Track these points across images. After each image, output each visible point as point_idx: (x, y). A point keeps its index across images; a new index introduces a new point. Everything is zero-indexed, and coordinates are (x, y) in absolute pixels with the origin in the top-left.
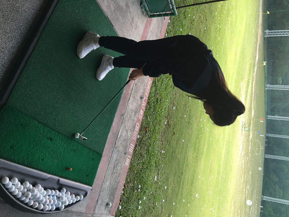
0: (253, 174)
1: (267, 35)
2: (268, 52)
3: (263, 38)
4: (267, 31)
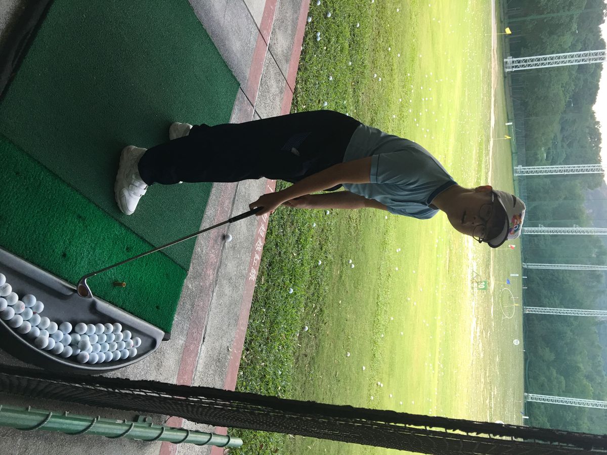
0: (502, 359)
1: (509, 68)
2: (514, 101)
3: (502, 75)
4: (509, 60)
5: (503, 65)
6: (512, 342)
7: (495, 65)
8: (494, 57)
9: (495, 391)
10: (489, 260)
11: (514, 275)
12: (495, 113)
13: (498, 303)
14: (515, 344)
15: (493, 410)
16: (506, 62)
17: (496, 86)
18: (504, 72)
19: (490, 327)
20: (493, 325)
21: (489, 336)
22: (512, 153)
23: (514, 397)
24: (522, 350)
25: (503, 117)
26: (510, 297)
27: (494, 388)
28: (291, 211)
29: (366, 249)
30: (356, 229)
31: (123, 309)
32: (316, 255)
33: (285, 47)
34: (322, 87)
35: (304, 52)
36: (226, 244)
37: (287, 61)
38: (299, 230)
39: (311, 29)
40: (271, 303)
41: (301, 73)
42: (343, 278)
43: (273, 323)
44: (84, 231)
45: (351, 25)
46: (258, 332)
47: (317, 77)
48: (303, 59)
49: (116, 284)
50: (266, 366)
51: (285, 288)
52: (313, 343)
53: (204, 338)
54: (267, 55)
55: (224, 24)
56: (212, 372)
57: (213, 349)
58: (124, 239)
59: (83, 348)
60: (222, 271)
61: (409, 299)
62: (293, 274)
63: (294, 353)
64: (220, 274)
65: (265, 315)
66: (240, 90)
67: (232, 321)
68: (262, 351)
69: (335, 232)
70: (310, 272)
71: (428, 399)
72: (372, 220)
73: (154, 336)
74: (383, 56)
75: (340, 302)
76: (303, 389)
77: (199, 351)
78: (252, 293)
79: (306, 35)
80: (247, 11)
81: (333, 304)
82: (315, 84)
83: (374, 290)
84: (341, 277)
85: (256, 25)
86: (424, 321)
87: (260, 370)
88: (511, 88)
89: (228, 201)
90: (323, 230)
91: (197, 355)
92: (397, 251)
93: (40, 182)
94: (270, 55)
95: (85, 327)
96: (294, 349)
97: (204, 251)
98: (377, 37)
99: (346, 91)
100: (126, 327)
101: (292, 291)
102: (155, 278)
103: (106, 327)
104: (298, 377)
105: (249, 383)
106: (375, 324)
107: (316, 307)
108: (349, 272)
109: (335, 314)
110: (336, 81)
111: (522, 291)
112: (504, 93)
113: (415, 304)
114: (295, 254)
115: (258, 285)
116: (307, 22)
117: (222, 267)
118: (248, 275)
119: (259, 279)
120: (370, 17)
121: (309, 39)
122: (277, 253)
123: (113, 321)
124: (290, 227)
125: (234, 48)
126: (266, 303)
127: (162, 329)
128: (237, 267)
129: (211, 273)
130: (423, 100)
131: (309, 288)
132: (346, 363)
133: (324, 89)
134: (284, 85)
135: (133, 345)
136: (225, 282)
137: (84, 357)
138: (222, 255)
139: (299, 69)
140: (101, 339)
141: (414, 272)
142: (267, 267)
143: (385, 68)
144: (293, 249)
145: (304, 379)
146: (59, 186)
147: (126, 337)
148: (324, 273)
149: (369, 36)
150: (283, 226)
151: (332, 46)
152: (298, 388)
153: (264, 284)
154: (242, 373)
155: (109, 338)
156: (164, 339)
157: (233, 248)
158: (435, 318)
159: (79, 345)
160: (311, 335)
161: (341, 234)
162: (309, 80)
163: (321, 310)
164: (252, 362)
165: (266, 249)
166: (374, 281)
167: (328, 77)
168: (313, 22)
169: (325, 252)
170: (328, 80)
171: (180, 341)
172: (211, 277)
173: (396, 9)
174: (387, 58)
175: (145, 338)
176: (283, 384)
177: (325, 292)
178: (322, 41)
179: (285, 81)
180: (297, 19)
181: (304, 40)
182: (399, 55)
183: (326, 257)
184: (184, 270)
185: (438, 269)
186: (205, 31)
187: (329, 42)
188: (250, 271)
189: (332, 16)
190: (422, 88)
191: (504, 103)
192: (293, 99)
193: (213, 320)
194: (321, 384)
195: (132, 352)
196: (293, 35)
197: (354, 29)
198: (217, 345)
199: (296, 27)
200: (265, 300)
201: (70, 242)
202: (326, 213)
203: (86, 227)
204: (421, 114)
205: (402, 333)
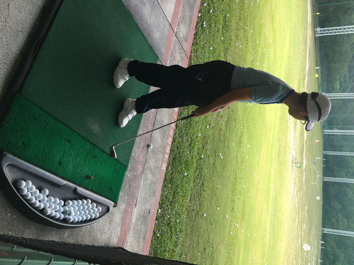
0: (309, 208)
1: (318, 34)
2: (320, 54)
3: (313, 39)
4: (318, 29)
5: (315, 32)
6: (316, 198)
7: (310, 33)
8: (309, 28)
9: (304, 227)
10: (303, 150)
11: (318, 158)
12: (309, 62)
13: (308, 175)
14: (317, 199)
15: (303, 237)
16: (317, 31)
17: (310, 45)
18: (315, 37)
19: (302, 189)
20: (304, 188)
21: (302, 194)
22: (319, 85)
23: (316, 230)
24: (322, 203)
25: (313, 64)
26: (315, 171)
27: (304, 226)
28: (186, 128)
29: (229, 147)
30: (224, 135)
31: (91, 191)
32: (200, 152)
33: (185, 33)
34: (206, 54)
35: (196, 34)
36: (149, 150)
37: (186, 41)
38: (191, 138)
39: (200, 20)
40: (174, 181)
41: (193, 47)
42: (216, 164)
43: (175, 193)
44: (71, 148)
45: (224, 16)
46: (166, 198)
47: (203, 48)
48: (195, 38)
49: (88, 177)
50: (171, 217)
51: (182, 172)
52: (197, 203)
53: (136, 204)
54: (174, 38)
55: (150, 23)
56: (140, 223)
57: (141, 210)
58: (93, 152)
59: (70, 214)
60: (147, 165)
61: (254, 175)
62: (187, 164)
63: (187, 209)
64: (145, 167)
65: (171, 189)
66: (158, 60)
67: (152, 194)
68: (168, 209)
69: (212, 138)
70: (197, 162)
71: (264, 232)
72: (233, 130)
73: (108, 205)
74: (242, 32)
75: (214, 178)
76: (191, 229)
77: (133, 212)
78: (164, 176)
79: (197, 24)
80: (164, 14)
81: (209, 180)
82: (202, 53)
83: (234, 171)
84: (215, 164)
85: (169, 21)
86: (263, 187)
87: (167, 220)
88: (319, 47)
89: (150, 125)
90: (204, 137)
91: (132, 214)
92: (248, 147)
93: (47, 123)
94: (176, 38)
95: (71, 202)
96: (187, 207)
97: (137, 155)
98: (239, 21)
99: (220, 55)
100: (93, 201)
101: (186, 174)
102: (109, 173)
103: (82, 202)
104: (188, 223)
105: (161, 228)
106: (234, 190)
107: (200, 182)
108: (219, 161)
109: (211, 185)
110: (214, 49)
111: (322, 168)
112: (314, 49)
113: (258, 177)
114: (188, 153)
115: (167, 171)
116: (198, 16)
117: (147, 163)
118: (161, 167)
119: (167, 168)
120: (235, 10)
121: (199, 26)
122: (178, 152)
123: (86, 198)
124: (186, 137)
125: (156, 37)
126: (171, 182)
127: (113, 201)
128: (155, 162)
129: (140, 167)
130: (266, 56)
131: (196, 172)
132: (217, 213)
133: (207, 55)
134: (184, 55)
135: (96, 211)
136: (148, 172)
137: (70, 219)
138: (147, 156)
139: (193, 44)
140: (79, 208)
141: (258, 159)
142: (172, 161)
143: (243, 39)
144: (187, 150)
145: (192, 223)
146: (58, 125)
147: (93, 206)
148: (205, 162)
149: (234, 21)
150: (182, 137)
151: (212, 29)
152: (189, 229)
153: (170, 171)
154: (157, 222)
155: (84, 208)
156: (114, 206)
157: (153, 152)
158: (270, 185)
159: (68, 213)
160: (196, 198)
161: (215, 139)
162: (198, 50)
163: (203, 184)
164: (162, 215)
165: (172, 151)
166: (234, 165)
167: (210, 48)
168: (201, 16)
169: (206, 150)
170: (210, 49)
171: (123, 207)
172: (140, 170)
173: (250, 3)
174: (245, 33)
175: (103, 207)
176: (180, 227)
177: (205, 173)
178: (207, 27)
179: (184, 53)
180: (192, 15)
181: (196, 27)
182: (252, 31)
183: (206, 153)
184: (125, 167)
185: (272, 156)
186: (140, 28)
187: (211, 27)
188: (162, 164)
189: (212, 11)
190: (265, 49)
191: (315, 55)
192: (189, 62)
193: (141, 194)
194: (202, 226)
195: (96, 215)
196: (190, 26)
197: (225, 18)
198: (143, 207)
199: (191, 20)
200: (170, 180)
201: (63, 156)
202: (206, 127)
203: (72, 146)
204: (264, 65)
205: (250, 195)
